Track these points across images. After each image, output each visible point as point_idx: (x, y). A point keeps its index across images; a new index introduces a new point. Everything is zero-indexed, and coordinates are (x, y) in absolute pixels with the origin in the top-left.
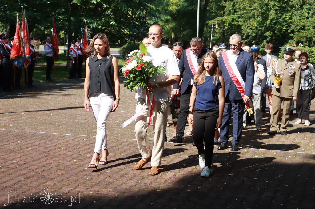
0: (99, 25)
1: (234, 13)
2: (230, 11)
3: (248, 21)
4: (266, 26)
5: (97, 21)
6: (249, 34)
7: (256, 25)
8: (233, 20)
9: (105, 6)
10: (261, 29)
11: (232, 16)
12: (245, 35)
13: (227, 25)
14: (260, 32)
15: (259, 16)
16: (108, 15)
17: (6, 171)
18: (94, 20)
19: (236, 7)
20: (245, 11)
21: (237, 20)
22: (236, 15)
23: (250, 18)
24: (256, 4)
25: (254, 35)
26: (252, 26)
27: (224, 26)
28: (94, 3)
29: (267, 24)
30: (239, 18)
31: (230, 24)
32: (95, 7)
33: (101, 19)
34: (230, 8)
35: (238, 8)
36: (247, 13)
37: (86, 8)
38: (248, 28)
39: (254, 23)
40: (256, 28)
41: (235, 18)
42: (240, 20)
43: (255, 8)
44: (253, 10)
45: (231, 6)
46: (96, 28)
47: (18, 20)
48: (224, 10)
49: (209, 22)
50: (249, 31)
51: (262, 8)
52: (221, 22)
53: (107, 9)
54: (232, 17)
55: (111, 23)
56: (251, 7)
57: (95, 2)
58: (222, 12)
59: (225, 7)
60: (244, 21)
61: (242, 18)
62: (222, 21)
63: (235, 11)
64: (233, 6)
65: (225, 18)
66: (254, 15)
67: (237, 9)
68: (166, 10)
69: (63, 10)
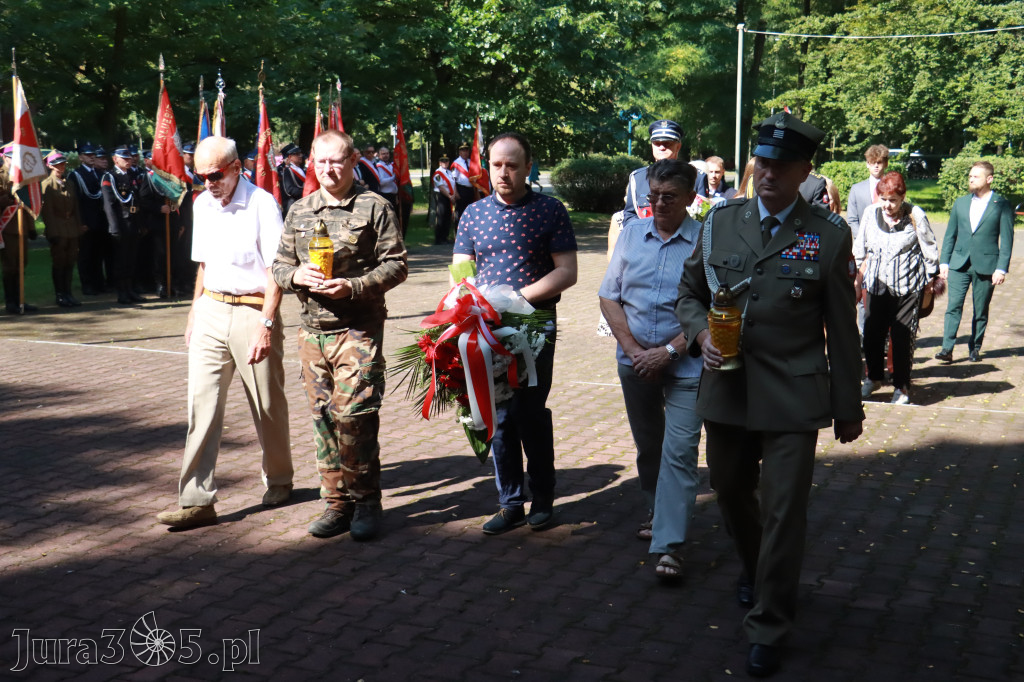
0: (502, 116)
1: (826, 79)
2: (816, 74)
3: (863, 99)
4: (905, 109)
5: (499, 106)
6: (866, 132)
7: (881, 109)
8: (824, 96)
9: (516, 70)
10: (894, 116)
11: (821, 88)
12: (855, 133)
13: (810, 109)
14: (891, 125)
15: (888, 85)
16: (523, 92)
17: (305, 454)
18: (490, 104)
19: (833, 63)
20: (853, 75)
21: (834, 96)
22: (831, 85)
23: (868, 91)
24: (882, 57)
25: (878, 132)
26: (873, 109)
27: (803, 112)
28: (489, 62)
29: (908, 105)
30: (838, 91)
31: (817, 107)
32: (492, 75)
33: (506, 102)
34: (817, 66)
35: (836, 66)
36: (858, 78)
37: (472, 78)
38: (861, 115)
39: (876, 104)
40: (883, 114)
41: (828, 92)
42: (842, 96)
43: (880, 67)
44: (873, 70)
45: (818, 62)
46: (496, 121)
47: (318, 111)
48: (800, 73)
49: (766, 103)
50: (864, 123)
51: (896, 67)
52: (793, 102)
53: (520, 77)
54: (821, 90)
55: (531, 110)
56: (867, 64)
57: (493, 62)
58: (795, 78)
59: (804, 65)
60: (852, 99)
61: (845, 92)
62: (798, 100)
63: (830, 75)
64: (825, 61)
65: (804, 92)
66: (875, 83)
67: (834, 68)
68: (660, 76)
69: (420, 83)
